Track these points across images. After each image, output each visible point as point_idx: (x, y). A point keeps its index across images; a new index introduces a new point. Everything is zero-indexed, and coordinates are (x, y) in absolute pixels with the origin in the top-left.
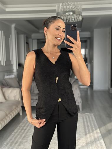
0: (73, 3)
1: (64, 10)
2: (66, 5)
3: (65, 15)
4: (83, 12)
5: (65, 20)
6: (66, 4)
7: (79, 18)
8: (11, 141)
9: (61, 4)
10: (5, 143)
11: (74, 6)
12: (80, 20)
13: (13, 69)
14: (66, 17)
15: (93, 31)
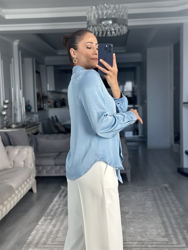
0: (112, 6)
1: (98, 17)
2: (101, 9)
3: (100, 24)
4: (128, 20)
5: (101, 33)
6: (102, 7)
7: (123, 29)
9: (94, 7)
11: (115, 11)
12: (124, 33)
14: (102, 28)
15: (146, 52)
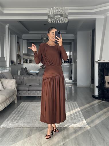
0: (61, 8)
1: (54, 13)
2: (55, 9)
5: (54, 22)
8: (11, 119)
9: (51, 8)
10: (7, 120)
11: (62, 11)
13: (7, 66)
15: (77, 33)
